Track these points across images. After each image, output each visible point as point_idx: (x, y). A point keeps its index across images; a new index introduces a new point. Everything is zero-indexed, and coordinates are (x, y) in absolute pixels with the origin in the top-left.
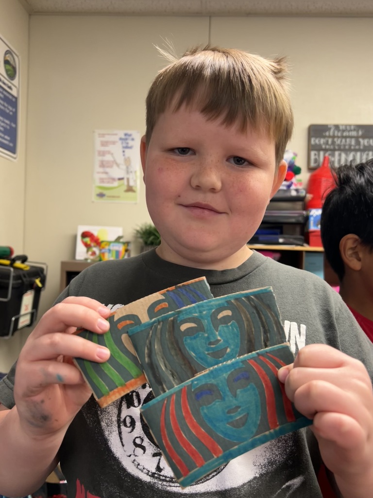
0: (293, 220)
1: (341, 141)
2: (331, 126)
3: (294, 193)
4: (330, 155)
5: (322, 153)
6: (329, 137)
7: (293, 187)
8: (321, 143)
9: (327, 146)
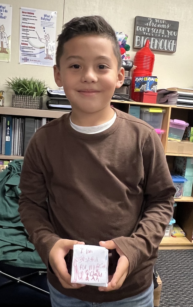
1: (156, 31)
2: (151, 19)
3: (124, 63)
5: (143, 37)
6: (148, 27)
7: (124, 59)
8: (143, 31)
9: (147, 33)
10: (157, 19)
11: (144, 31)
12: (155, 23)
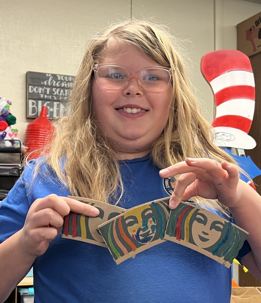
0: (7, 173)
1: (59, 93)
2: (50, 75)
3: (8, 144)
4: (48, 105)
5: (40, 102)
6: (47, 86)
7: (7, 137)
8: (40, 92)
9: (46, 96)
10: (60, 75)
11: (42, 93)
12: (57, 81)
